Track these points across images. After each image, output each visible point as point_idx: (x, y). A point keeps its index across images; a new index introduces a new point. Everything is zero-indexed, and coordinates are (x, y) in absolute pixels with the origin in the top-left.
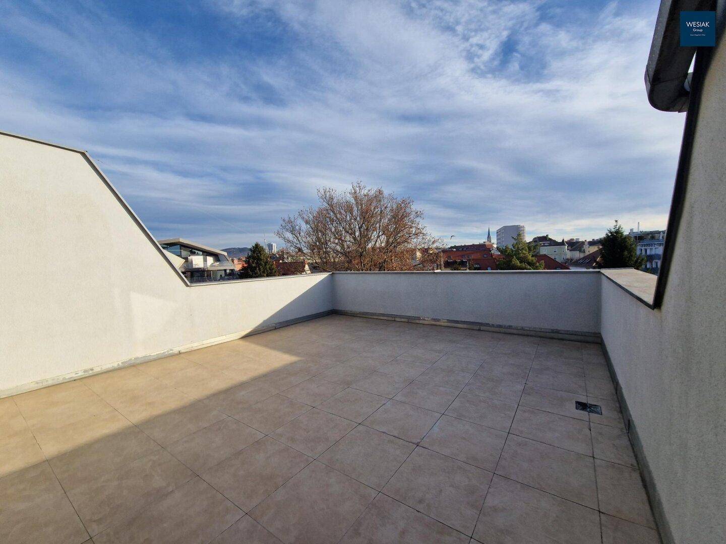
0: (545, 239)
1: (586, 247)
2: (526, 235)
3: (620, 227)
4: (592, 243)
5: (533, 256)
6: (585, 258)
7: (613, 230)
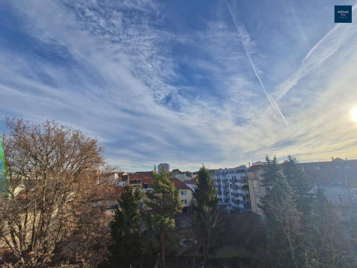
0: (177, 170)
1: (192, 175)
2: (170, 168)
3: (204, 167)
4: (194, 173)
5: (169, 180)
6: (192, 180)
7: (202, 168)
